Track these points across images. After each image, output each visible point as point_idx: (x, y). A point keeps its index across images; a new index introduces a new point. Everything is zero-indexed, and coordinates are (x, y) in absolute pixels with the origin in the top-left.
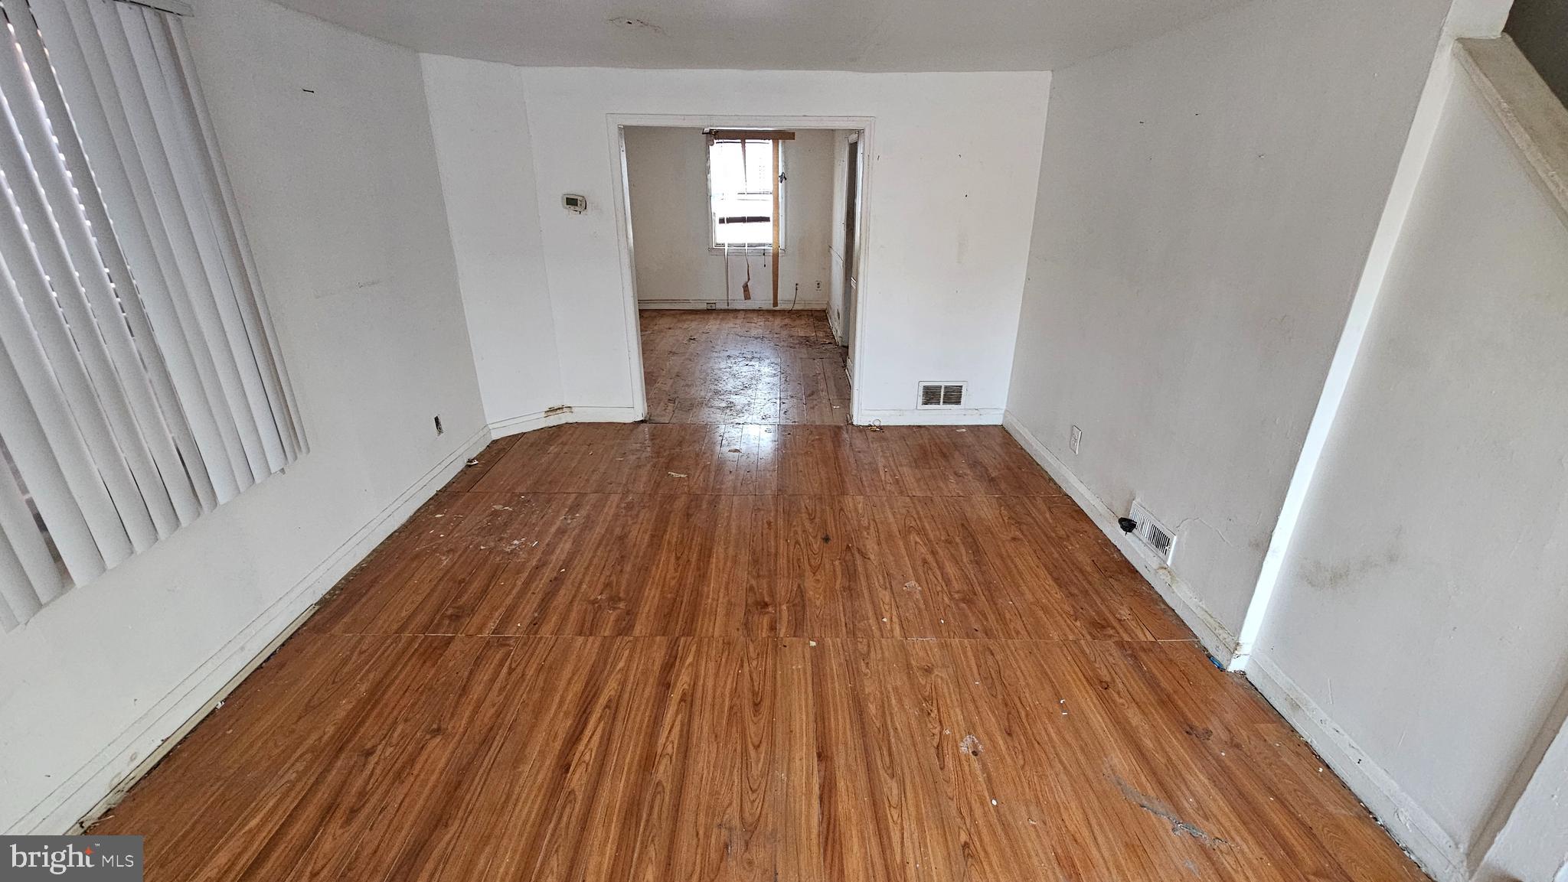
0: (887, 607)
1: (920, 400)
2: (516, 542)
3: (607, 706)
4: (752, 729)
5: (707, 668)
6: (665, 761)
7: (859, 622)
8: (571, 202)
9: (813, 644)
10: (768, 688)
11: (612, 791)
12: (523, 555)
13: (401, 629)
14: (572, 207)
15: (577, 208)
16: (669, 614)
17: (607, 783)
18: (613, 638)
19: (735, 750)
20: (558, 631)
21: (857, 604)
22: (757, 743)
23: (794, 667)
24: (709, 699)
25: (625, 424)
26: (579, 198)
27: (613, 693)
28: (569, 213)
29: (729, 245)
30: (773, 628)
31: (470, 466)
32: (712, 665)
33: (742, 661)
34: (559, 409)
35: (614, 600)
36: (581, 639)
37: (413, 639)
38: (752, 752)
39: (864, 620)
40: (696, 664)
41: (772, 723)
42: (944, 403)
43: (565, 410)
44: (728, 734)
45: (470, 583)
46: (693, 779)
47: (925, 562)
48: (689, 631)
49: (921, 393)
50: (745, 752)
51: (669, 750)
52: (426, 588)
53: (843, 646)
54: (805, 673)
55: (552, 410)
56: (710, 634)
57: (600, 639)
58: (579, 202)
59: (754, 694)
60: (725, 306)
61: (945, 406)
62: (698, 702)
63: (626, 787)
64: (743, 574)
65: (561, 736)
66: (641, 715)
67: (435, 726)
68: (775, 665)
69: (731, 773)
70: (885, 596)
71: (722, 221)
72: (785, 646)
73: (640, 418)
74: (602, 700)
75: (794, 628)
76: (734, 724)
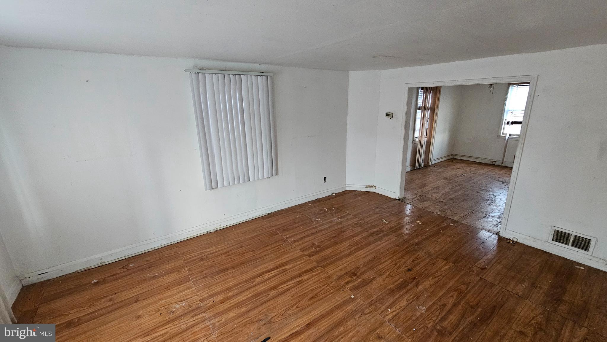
0: (398, 307)
1: (551, 237)
2: (317, 219)
3: (283, 270)
4: (303, 302)
5: (315, 279)
6: (276, 291)
7: (379, 303)
8: (388, 115)
9: (353, 297)
10: (322, 297)
11: (260, 288)
12: (314, 223)
13: (273, 227)
14: (388, 117)
15: (389, 117)
16: (325, 259)
17: (261, 285)
18: (306, 255)
19: (292, 303)
20: (297, 246)
21: (387, 297)
22: (298, 306)
23: (337, 298)
24: (304, 287)
25: (391, 198)
26: (390, 114)
27: (288, 268)
28: (387, 119)
29: (510, 135)
30: (347, 283)
31: (332, 195)
32: (317, 279)
33: (326, 284)
34: (372, 186)
35: (319, 246)
36: (299, 251)
37: (273, 230)
38: (295, 307)
39: (382, 304)
40: (313, 276)
41: (309, 305)
42: (572, 245)
43: (373, 187)
44: (296, 298)
45: (296, 224)
46: (276, 300)
47: (444, 305)
48: (323, 267)
49: (553, 233)
50: (293, 306)
51: (280, 290)
52: (288, 220)
53: (361, 305)
54: (338, 302)
55: (369, 186)
56: (328, 272)
57: (303, 253)
58: (390, 115)
59: (316, 295)
60: (500, 164)
61: (572, 247)
62: (300, 285)
63: (263, 289)
64: (362, 262)
65: (268, 268)
66: (285, 277)
67: (254, 250)
68: (332, 293)
69: (284, 307)
70: (403, 303)
71: (508, 123)
72: (343, 290)
73: (397, 198)
74: (284, 268)
75: (353, 288)
76: (300, 297)
